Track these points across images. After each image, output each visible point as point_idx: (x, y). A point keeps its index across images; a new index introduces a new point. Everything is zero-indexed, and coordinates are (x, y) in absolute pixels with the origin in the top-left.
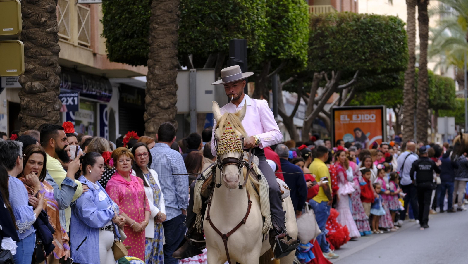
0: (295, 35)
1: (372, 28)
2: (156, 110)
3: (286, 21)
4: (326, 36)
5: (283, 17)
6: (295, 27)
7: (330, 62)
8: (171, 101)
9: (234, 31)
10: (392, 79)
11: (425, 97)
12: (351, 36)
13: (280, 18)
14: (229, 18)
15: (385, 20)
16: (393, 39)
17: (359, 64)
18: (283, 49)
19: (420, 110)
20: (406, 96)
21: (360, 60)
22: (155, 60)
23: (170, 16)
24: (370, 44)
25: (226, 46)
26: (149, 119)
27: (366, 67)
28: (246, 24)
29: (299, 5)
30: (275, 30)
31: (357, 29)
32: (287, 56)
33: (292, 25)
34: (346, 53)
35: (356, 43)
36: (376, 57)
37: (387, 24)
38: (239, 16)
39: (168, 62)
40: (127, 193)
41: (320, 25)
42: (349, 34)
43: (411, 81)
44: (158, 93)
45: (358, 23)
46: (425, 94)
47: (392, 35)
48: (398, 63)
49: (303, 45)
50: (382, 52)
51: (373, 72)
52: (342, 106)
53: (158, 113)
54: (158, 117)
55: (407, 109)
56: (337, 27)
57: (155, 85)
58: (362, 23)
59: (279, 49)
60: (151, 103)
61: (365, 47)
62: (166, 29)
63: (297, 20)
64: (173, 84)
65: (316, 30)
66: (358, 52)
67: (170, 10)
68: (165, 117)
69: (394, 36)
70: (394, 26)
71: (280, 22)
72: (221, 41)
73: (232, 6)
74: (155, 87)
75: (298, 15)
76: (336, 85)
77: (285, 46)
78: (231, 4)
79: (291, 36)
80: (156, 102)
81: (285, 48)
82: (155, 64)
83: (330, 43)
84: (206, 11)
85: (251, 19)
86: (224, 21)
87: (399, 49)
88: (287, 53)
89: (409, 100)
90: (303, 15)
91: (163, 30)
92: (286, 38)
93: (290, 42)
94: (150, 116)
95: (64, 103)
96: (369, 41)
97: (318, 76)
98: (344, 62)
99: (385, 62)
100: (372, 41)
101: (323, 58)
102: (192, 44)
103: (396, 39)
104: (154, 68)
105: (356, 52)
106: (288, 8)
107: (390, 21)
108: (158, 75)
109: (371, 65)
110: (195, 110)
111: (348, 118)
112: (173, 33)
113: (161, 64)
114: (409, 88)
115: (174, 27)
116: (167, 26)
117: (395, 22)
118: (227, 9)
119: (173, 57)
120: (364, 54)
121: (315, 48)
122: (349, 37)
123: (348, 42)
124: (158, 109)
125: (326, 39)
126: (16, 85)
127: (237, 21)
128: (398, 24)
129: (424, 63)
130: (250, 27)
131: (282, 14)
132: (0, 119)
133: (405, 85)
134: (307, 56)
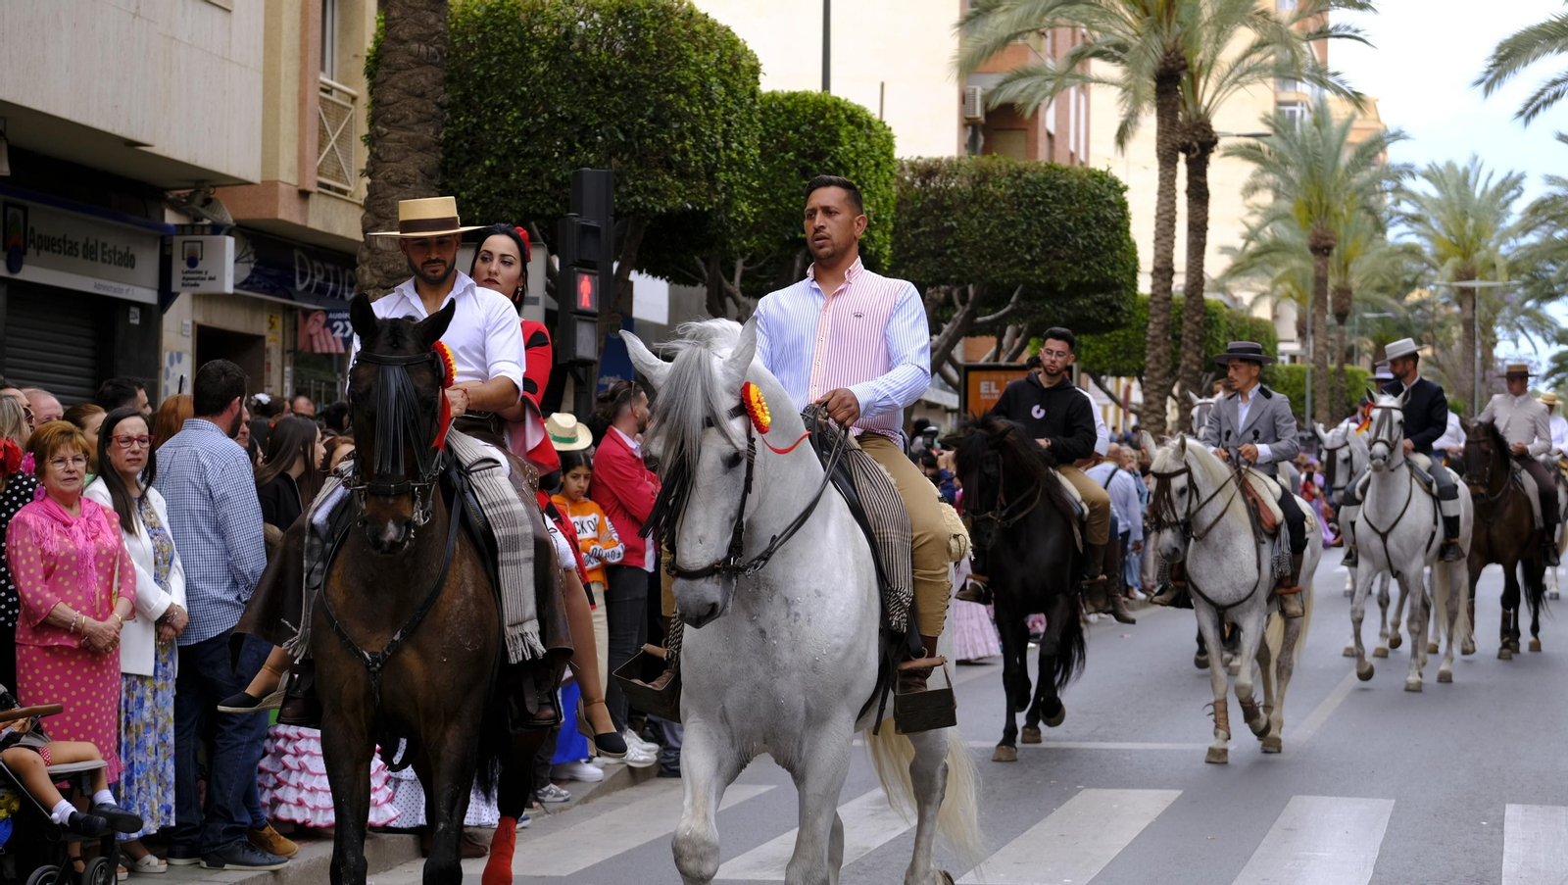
1: (1050, 194)
3: (831, 164)
4: (947, 208)
5: (827, 153)
7: (956, 265)
9: (656, 167)
10: (1107, 310)
11: (1198, 354)
12: (1003, 209)
13: (818, 156)
14: (645, 137)
15: (1079, 178)
16: (1094, 218)
17: (1017, 270)
19: (1186, 379)
20: (1153, 350)
21: (1022, 261)
22: (378, 216)
23: (417, 105)
24: (1042, 230)
25: (636, 203)
27: (1031, 278)
28: (691, 155)
29: (867, 131)
31: (1015, 194)
34: (989, 246)
35: (1012, 225)
36: (1058, 258)
37: (1082, 186)
38: (669, 134)
40: (62, 554)
41: (935, 183)
42: (997, 205)
43: (1161, 318)
45: (1018, 182)
46: (1197, 348)
47: (1092, 210)
48: (1106, 272)
49: (875, 219)
50: (1069, 247)
51: (1050, 289)
52: (1003, 361)
55: (1153, 376)
56: (973, 188)
57: (376, 276)
58: (1028, 181)
61: (1031, 235)
62: (408, 138)
63: (860, 164)
65: (926, 195)
66: (1016, 244)
67: (419, 92)
69: (1097, 213)
70: (1097, 191)
71: (817, 164)
72: (624, 190)
73: (651, 109)
74: (376, 281)
75: (865, 151)
76: (971, 315)
78: (650, 103)
83: (955, 224)
84: (591, 120)
85: (703, 141)
86: (632, 144)
87: (1109, 242)
89: (1158, 359)
90: (877, 152)
91: (399, 141)
95: (338, 334)
96: (1040, 222)
97: (936, 296)
99: (1076, 269)
100: (1047, 222)
101: (940, 255)
102: (557, 196)
103: (1101, 220)
105: (1012, 244)
106: (837, 134)
107: (1090, 181)
108: (383, 252)
109: (1045, 273)
111: (996, 388)
112: (424, 149)
114: (1157, 332)
115: (428, 134)
116: (410, 130)
117: (1102, 182)
118: (642, 117)
120: (1030, 248)
121: (924, 233)
122: (998, 212)
123: (994, 222)
125: (947, 215)
126: (206, 287)
127: (665, 145)
128: (1109, 188)
129: (1196, 284)
130: (703, 161)
131: (823, 147)
132: (172, 363)
133: (1151, 326)
134: (889, 247)
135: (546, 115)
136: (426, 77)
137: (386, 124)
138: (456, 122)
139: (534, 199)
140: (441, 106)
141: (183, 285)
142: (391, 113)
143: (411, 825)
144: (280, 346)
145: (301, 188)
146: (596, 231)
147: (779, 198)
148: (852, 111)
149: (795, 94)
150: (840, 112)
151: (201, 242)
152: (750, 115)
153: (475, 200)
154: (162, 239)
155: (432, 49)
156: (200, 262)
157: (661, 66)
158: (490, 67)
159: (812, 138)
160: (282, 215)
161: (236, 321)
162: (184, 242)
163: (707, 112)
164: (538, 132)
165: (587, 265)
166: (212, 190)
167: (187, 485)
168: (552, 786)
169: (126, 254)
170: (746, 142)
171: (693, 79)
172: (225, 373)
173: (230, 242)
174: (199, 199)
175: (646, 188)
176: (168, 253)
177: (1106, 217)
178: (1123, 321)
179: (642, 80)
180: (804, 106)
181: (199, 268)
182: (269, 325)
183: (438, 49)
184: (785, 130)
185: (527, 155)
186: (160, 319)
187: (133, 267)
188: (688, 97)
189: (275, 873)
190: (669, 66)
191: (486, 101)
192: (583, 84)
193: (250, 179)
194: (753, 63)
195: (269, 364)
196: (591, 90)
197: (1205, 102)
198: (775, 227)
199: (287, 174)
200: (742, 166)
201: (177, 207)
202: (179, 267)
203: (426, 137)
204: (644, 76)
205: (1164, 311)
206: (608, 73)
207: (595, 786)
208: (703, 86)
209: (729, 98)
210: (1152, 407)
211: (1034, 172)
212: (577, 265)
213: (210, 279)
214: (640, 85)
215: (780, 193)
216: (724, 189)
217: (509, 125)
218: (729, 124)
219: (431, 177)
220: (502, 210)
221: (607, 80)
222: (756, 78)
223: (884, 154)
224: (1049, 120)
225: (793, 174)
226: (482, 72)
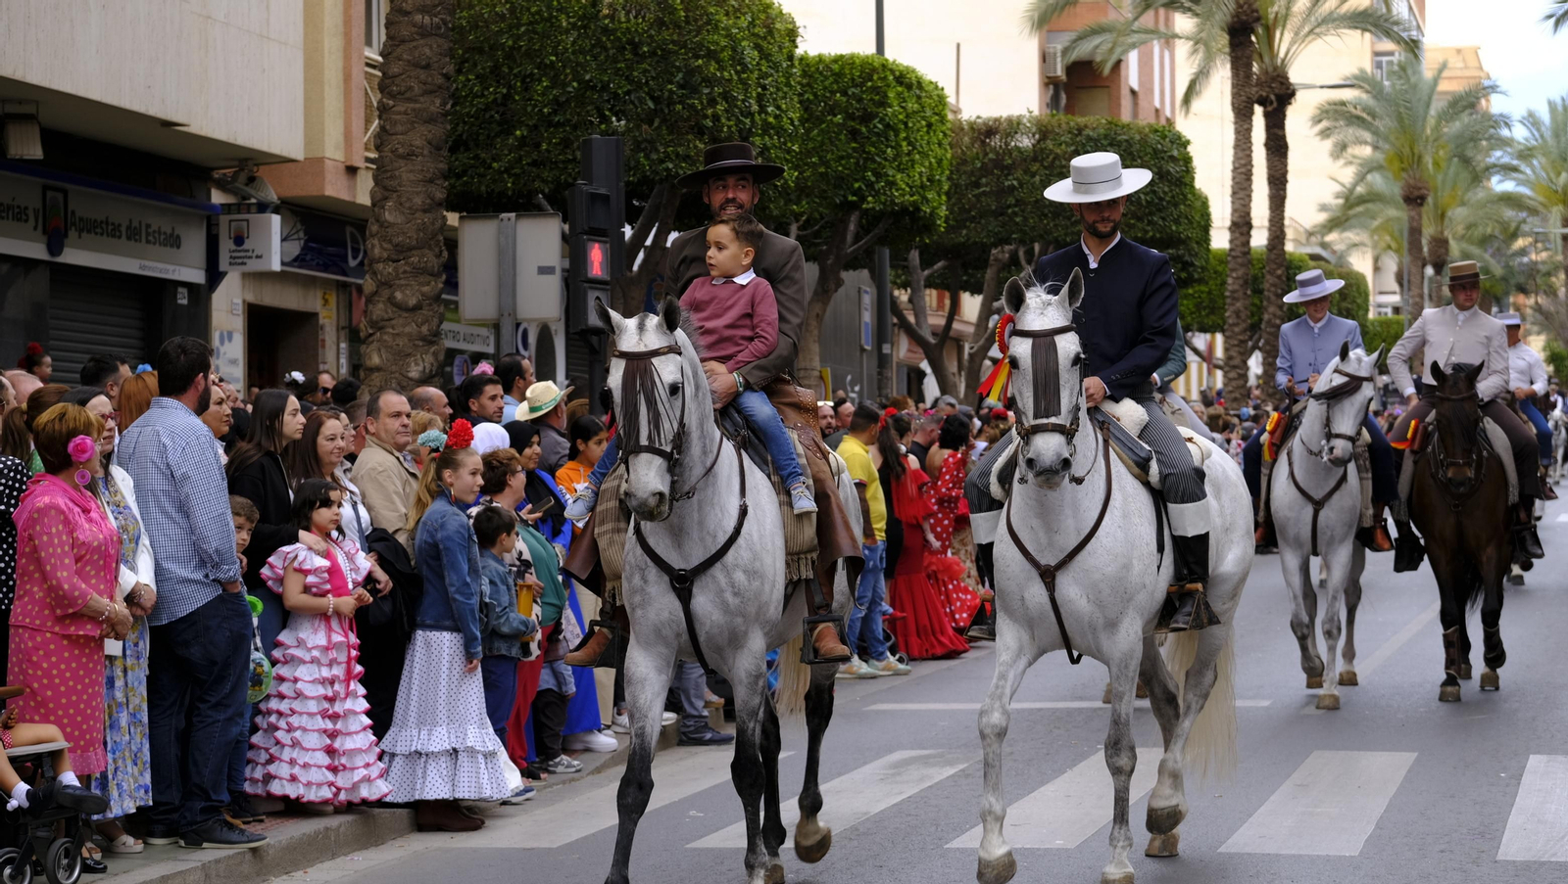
0: (905, 159)
2: (387, 313)
3: (880, 126)
4: (1007, 168)
6: (905, 139)
7: (1017, 224)
8: (426, 289)
9: (687, 133)
13: (867, 118)
14: (675, 103)
15: (1140, 133)
18: (873, 189)
20: (1233, 305)
22: (386, 188)
23: (423, 77)
25: (667, 169)
26: (371, 335)
28: (723, 120)
29: (918, 92)
30: (854, 145)
32: (884, 204)
33: (896, 135)
37: (1144, 141)
38: (700, 99)
39: (418, 193)
41: (996, 142)
42: (1057, 162)
43: (1240, 273)
44: (390, 270)
48: (1170, 227)
49: (931, 181)
53: (391, 319)
54: (391, 330)
55: (1233, 332)
56: (1033, 145)
57: (385, 250)
59: (864, 187)
60: (376, 293)
62: (414, 110)
63: (910, 125)
64: (430, 248)
65: (986, 154)
67: (424, 63)
68: (407, 329)
70: (1159, 146)
71: (866, 126)
72: (656, 158)
73: (680, 75)
74: (385, 255)
75: (915, 112)
77: (878, 182)
78: (679, 69)
79: (895, 160)
80: (386, 293)
81: (876, 187)
82: (386, 199)
83: (1015, 183)
84: (621, 88)
85: (736, 106)
86: (662, 110)
87: (1173, 197)
88: (883, 198)
89: (1237, 314)
90: (929, 113)
91: (406, 113)
92: (880, 163)
93: (891, 172)
94: (371, 327)
97: (1000, 256)
98: (1048, 224)
99: (1139, 225)
101: (1002, 214)
104: (383, 207)
106: (886, 96)
107: (1152, 136)
108: (391, 225)
110: (513, 313)
112: (431, 120)
113: (399, 197)
114: (1236, 287)
115: (435, 105)
116: (416, 101)
117: (1164, 137)
118: (671, 83)
119: (431, 181)
121: (984, 193)
122: (1059, 170)
124: (391, 312)
125: (1008, 175)
126: (253, 266)
127: (697, 111)
128: (1172, 142)
129: (1277, 237)
130: (736, 125)
131: (872, 109)
132: (222, 342)
133: (1230, 281)
134: (944, 208)
135: (575, 84)
136: (431, 48)
137: (392, 96)
138: (486, 93)
139: (566, 168)
140: (447, 77)
141: (230, 264)
142: (397, 85)
143: (406, 800)
144: (335, 323)
145: (348, 164)
146: (606, 199)
147: (828, 161)
148: (901, 72)
149: (842, 56)
150: (888, 73)
151: (247, 221)
152: (788, 79)
153: (507, 170)
154: (209, 218)
155: (436, 20)
156: (246, 241)
157: (689, 32)
158: (519, 38)
159: (860, 100)
160: (329, 191)
161: (289, 299)
162: (230, 221)
163: (739, 77)
164: (568, 101)
165: (597, 233)
166: (255, 169)
167: (150, 465)
168: (563, 756)
169: (172, 235)
170: (784, 106)
171: (723, 44)
172: (184, 351)
173: (276, 220)
174: (243, 177)
175: (677, 155)
176: (214, 232)
177: (1169, 172)
178: (1196, 276)
179: (671, 46)
180: (852, 68)
181: (246, 246)
182: (323, 302)
183: (442, 19)
184: (833, 93)
185: (559, 124)
186: (209, 299)
187: (178, 247)
188: (718, 62)
189: (254, 850)
190: (698, 33)
191: (515, 71)
192: (611, 52)
193: (293, 156)
194: (791, 26)
195: (323, 341)
196: (620, 58)
197: (1282, 54)
198: (825, 191)
199: (333, 150)
200: (780, 131)
201: (223, 186)
202: (226, 246)
203: (432, 108)
204: (673, 42)
205: (1242, 265)
206: (637, 40)
207: (609, 756)
208: (734, 50)
209: (763, 62)
210: (1232, 363)
211: (1094, 129)
212: (586, 234)
213: (258, 257)
214: (666, 54)
215: (829, 156)
216: (761, 154)
217: (539, 95)
218: (764, 88)
219: (439, 149)
220: (534, 181)
221: (635, 47)
222: (794, 41)
223: (936, 114)
224: (1132, 76)
225: (843, 137)
226: (510, 43)
